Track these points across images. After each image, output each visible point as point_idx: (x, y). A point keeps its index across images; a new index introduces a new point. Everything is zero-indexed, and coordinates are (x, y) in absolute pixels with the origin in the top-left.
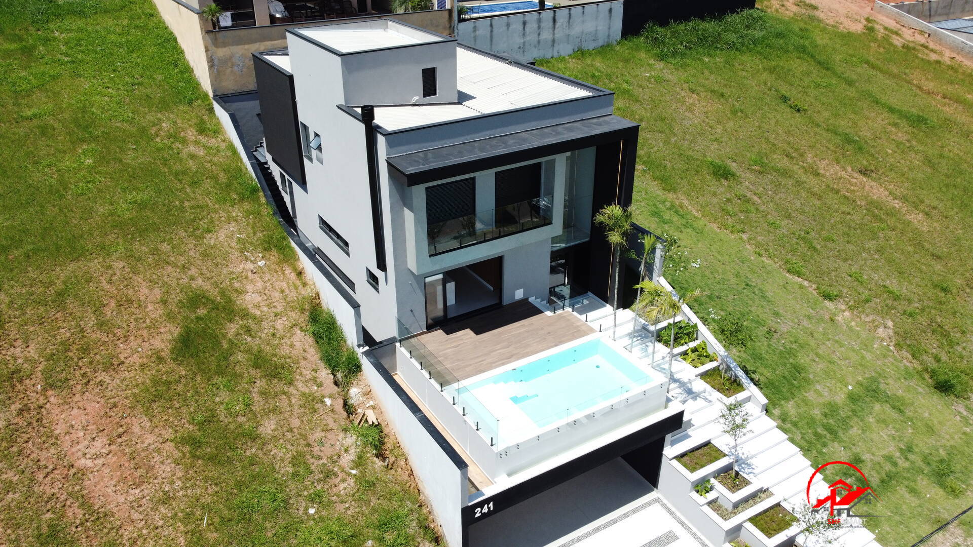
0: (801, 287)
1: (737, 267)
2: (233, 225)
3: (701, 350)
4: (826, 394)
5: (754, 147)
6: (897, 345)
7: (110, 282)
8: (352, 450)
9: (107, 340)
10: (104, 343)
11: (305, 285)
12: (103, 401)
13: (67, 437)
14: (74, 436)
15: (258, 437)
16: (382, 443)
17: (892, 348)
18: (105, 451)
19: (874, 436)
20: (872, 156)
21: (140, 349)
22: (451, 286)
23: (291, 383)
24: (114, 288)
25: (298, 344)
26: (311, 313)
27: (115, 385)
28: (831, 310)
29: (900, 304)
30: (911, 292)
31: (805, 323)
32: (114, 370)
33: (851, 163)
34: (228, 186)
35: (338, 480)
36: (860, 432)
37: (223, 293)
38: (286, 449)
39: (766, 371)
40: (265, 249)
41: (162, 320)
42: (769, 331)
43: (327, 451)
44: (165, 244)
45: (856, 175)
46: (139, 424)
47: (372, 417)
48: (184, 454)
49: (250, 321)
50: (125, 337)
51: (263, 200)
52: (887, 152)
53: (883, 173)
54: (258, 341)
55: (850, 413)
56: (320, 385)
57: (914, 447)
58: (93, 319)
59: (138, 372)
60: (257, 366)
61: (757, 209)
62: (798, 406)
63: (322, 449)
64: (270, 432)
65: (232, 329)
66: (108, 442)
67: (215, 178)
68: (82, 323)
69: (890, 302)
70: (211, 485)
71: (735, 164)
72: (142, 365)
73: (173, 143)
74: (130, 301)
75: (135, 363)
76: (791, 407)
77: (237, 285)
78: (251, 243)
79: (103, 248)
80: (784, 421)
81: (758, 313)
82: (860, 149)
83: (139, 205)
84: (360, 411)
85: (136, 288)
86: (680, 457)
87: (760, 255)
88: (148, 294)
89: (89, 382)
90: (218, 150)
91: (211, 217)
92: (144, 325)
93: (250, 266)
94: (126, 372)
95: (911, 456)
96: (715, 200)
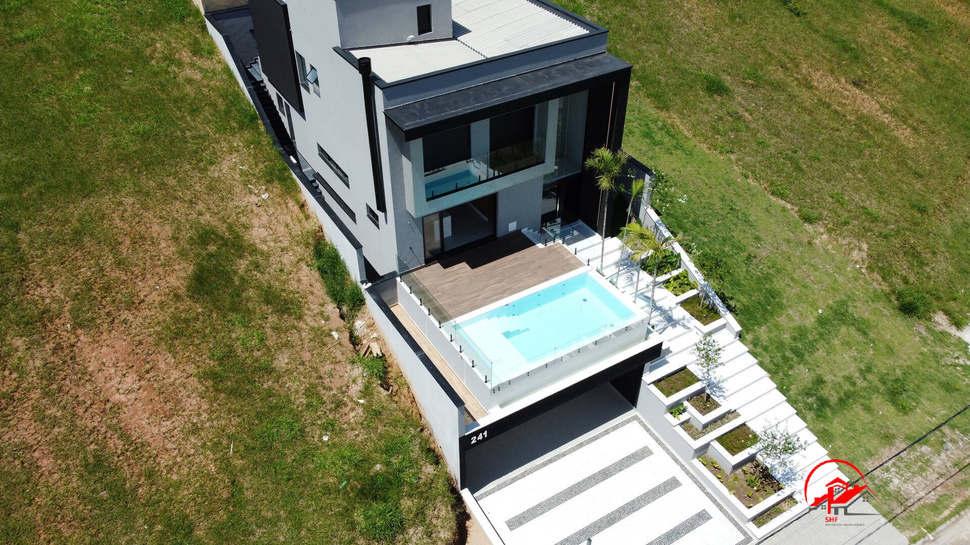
0: (784, 210)
1: (723, 190)
2: (235, 155)
3: (682, 278)
4: (797, 318)
5: (749, 57)
6: (869, 268)
7: (122, 219)
8: (360, 381)
9: (126, 278)
10: (124, 282)
11: (307, 217)
12: (128, 339)
13: (100, 374)
14: (106, 373)
15: (273, 370)
16: (386, 373)
17: (864, 271)
18: (135, 386)
19: (838, 358)
20: (868, 65)
21: (158, 287)
22: (447, 221)
23: (300, 318)
24: (127, 225)
25: (304, 279)
26: (316, 248)
27: (138, 323)
28: (809, 233)
29: (877, 226)
30: (889, 213)
31: (784, 247)
32: (136, 308)
33: (845, 73)
34: (227, 113)
35: (348, 409)
36: (825, 354)
37: (230, 228)
38: (300, 381)
39: (743, 297)
40: (268, 182)
41: (175, 257)
42: (749, 257)
43: (337, 383)
44: (171, 178)
45: (849, 87)
46: (164, 360)
47: (376, 350)
48: (207, 388)
49: (258, 257)
50: (142, 275)
51: (262, 128)
52: (883, 61)
53: (877, 84)
54: (267, 277)
55: (818, 336)
56: (327, 319)
57: (873, 368)
58: (111, 257)
59: (159, 309)
60: (268, 302)
61: (747, 127)
62: (770, 332)
63: (332, 380)
64: (284, 365)
65: (242, 265)
66: (138, 378)
67: (214, 105)
68: (100, 261)
69: (867, 224)
70: (234, 416)
71: (729, 78)
72: (161, 303)
73: (168, 66)
74: (143, 238)
75: (155, 301)
76: (763, 332)
77: (243, 219)
78: (254, 175)
79: (112, 183)
80: (755, 345)
81: (740, 238)
82: (856, 58)
83: (142, 136)
84: (364, 342)
85: (148, 225)
86: (657, 383)
87: (747, 177)
88: (160, 230)
89: (113, 320)
90: (214, 74)
91: (213, 147)
92: (159, 263)
93: (254, 199)
94: (147, 310)
95: (869, 377)
96: (706, 118)
